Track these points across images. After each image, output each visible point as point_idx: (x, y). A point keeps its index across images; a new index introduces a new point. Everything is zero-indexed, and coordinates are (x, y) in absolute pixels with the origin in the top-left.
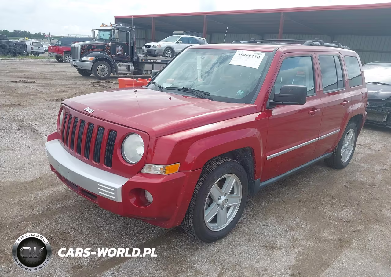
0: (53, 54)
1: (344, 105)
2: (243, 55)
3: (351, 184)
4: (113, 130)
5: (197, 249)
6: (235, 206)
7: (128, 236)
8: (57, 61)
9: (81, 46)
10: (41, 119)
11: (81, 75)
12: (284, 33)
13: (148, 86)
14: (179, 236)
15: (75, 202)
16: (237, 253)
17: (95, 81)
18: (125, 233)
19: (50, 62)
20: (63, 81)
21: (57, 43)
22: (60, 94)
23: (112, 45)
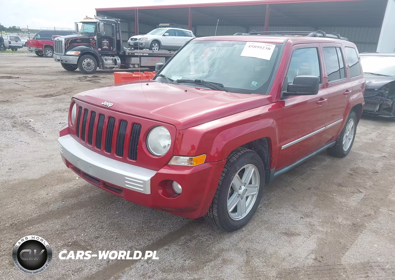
0: (33, 48)
1: (346, 94)
2: (253, 46)
3: (354, 172)
4: (137, 124)
5: (220, 238)
6: (253, 196)
7: (150, 228)
8: (37, 56)
9: (65, 39)
10: (34, 115)
11: (65, 70)
12: (270, 25)
13: (154, 79)
14: (200, 227)
15: (88, 198)
16: (259, 240)
17: (82, 76)
18: (146, 226)
19: (29, 57)
20: (48, 76)
21: (35, 36)
22: (48, 90)
23: (97, 38)
